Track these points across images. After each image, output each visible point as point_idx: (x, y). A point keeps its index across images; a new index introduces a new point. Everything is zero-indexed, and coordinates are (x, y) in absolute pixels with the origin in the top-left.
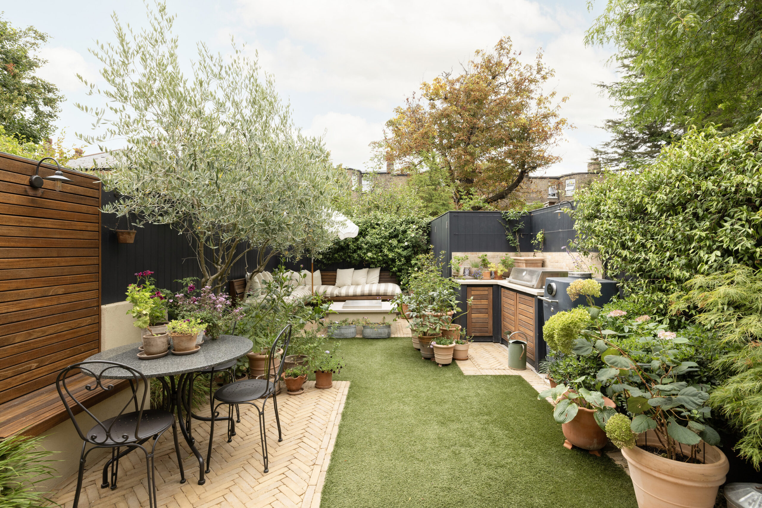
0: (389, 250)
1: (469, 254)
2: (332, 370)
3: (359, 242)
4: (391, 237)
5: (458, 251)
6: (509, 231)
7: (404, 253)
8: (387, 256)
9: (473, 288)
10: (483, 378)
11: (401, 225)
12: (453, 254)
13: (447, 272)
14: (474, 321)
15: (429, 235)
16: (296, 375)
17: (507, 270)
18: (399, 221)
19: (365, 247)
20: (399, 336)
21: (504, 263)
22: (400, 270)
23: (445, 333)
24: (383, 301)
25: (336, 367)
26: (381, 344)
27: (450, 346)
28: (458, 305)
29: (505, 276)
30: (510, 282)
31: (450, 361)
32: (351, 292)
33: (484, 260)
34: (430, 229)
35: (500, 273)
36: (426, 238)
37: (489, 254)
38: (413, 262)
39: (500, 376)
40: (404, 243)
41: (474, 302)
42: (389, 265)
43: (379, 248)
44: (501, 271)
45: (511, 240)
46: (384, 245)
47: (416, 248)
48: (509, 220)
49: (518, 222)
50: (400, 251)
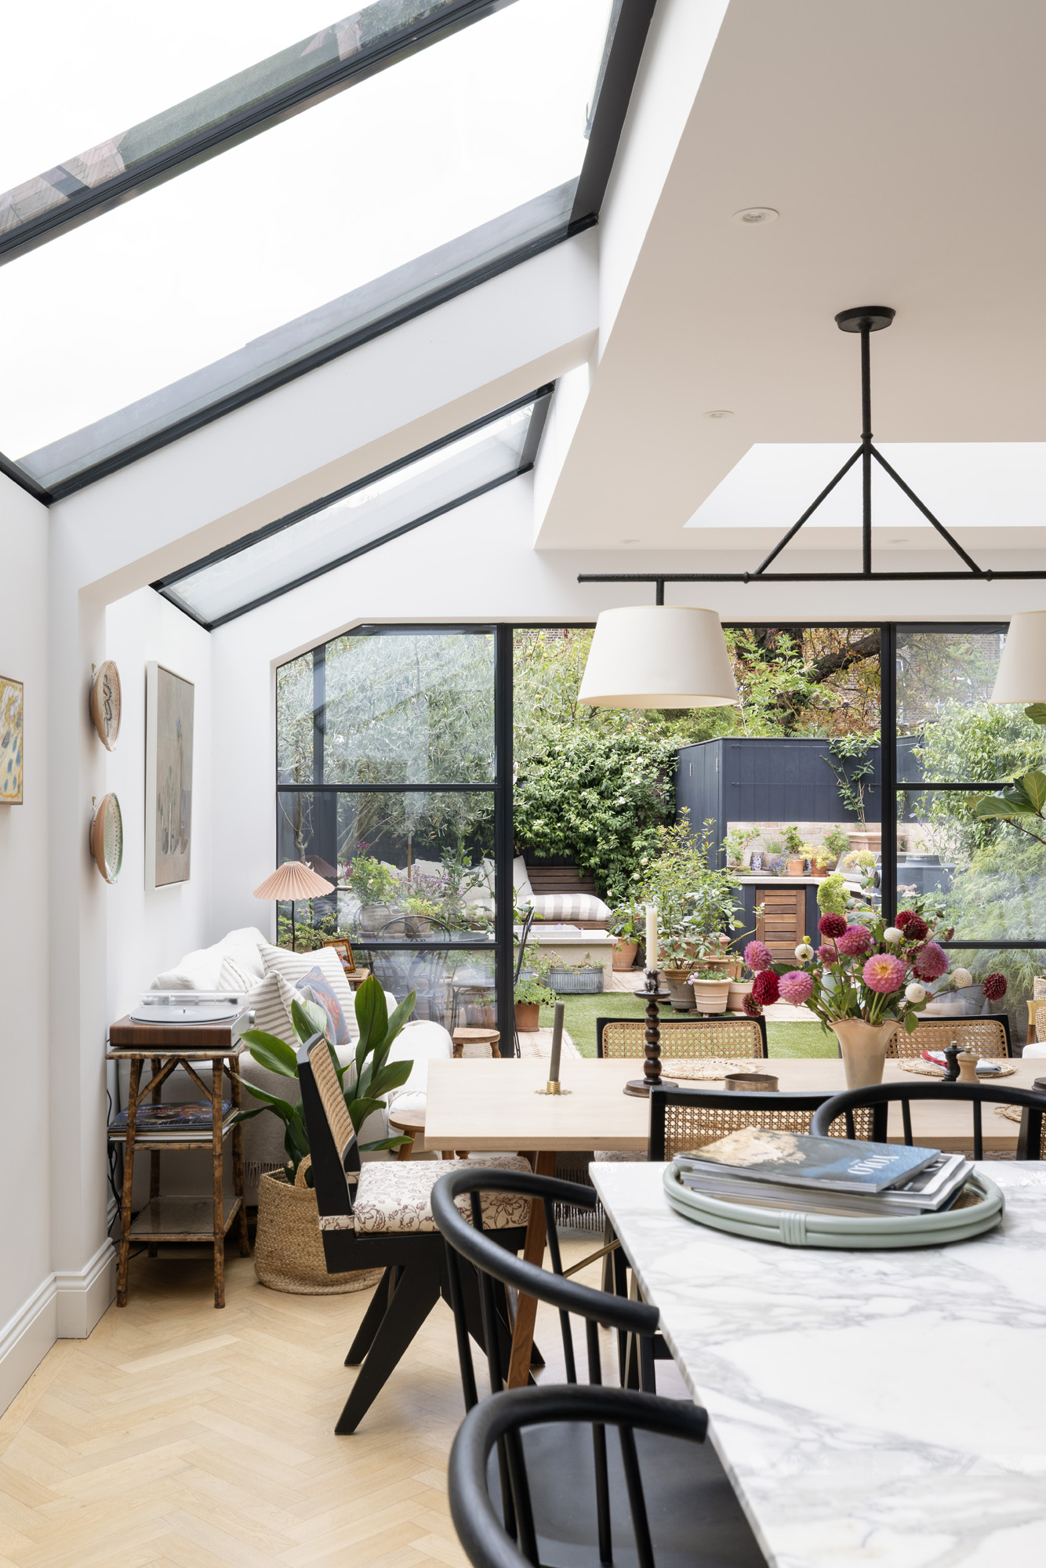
0: (578, 815)
1: (762, 827)
4: (584, 784)
5: (740, 819)
6: (844, 780)
7: (616, 823)
8: (573, 828)
9: (767, 892)
11: (607, 755)
12: (731, 826)
13: (717, 860)
15: (674, 780)
17: (834, 858)
18: (601, 746)
19: (526, 807)
20: (619, 990)
21: (831, 843)
22: (605, 864)
23: (714, 966)
26: (588, 1000)
27: (723, 981)
28: (737, 915)
29: (824, 871)
31: (723, 1008)
33: (791, 838)
34: (676, 766)
35: (820, 864)
36: (666, 786)
37: (804, 827)
38: (637, 844)
40: (614, 798)
41: (769, 919)
42: (579, 852)
43: (555, 811)
44: (824, 859)
45: (848, 798)
46: (568, 803)
47: (644, 812)
48: (843, 756)
49: (861, 761)
50: (605, 816)
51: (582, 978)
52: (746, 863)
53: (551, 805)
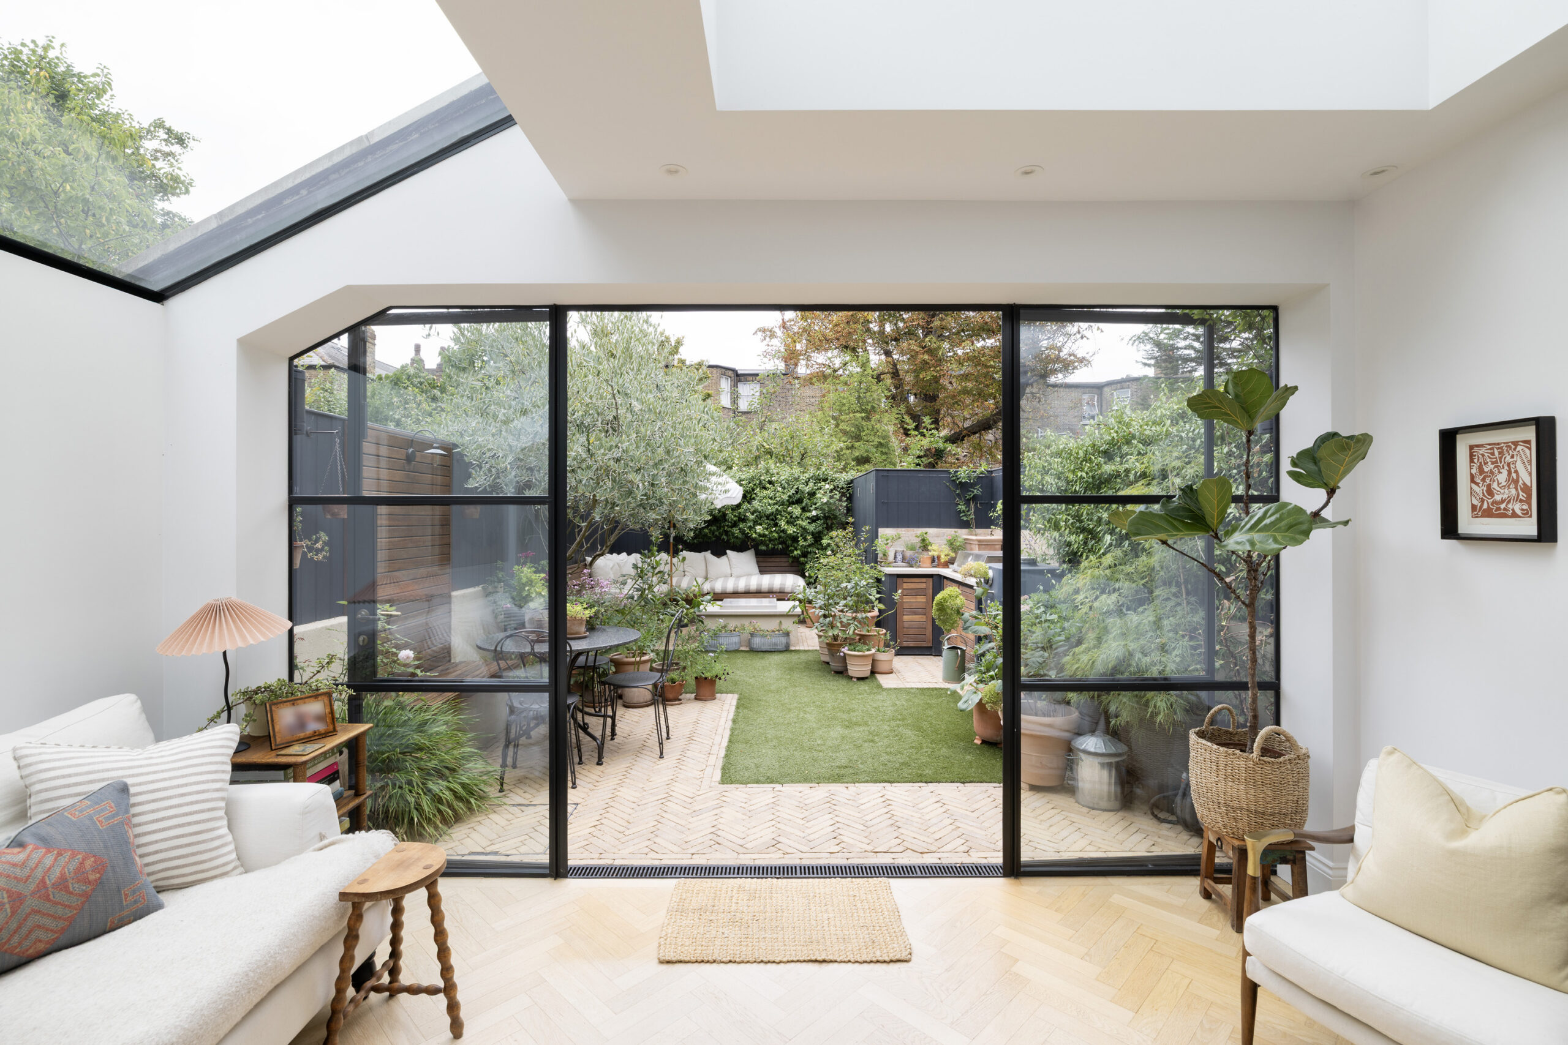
0: (788, 523)
1: (903, 532)
2: (717, 676)
3: (741, 510)
4: (791, 502)
5: (887, 526)
6: (961, 499)
7: (812, 528)
8: (784, 531)
9: (905, 580)
10: (908, 691)
11: (807, 483)
12: (881, 531)
13: (871, 557)
14: (906, 625)
15: (850, 499)
16: (673, 681)
17: (953, 555)
18: (804, 477)
19: (752, 517)
20: (802, 648)
21: (951, 544)
22: (805, 555)
23: (863, 639)
24: (778, 600)
25: (722, 672)
26: (776, 658)
27: (867, 653)
28: (880, 600)
29: (946, 565)
30: (954, 571)
31: (868, 674)
32: (730, 587)
33: (923, 540)
34: (851, 491)
35: (943, 559)
36: (845, 504)
37: (932, 532)
38: (825, 542)
39: (928, 689)
40: (810, 511)
41: (906, 599)
42: (788, 547)
43: (772, 520)
44: (946, 555)
45: (964, 511)
46: (780, 515)
47: (830, 520)
48: (960, 482)
49: (973, 485)
50: (804, 523)
51: (774, 640)
52: (891, 558)
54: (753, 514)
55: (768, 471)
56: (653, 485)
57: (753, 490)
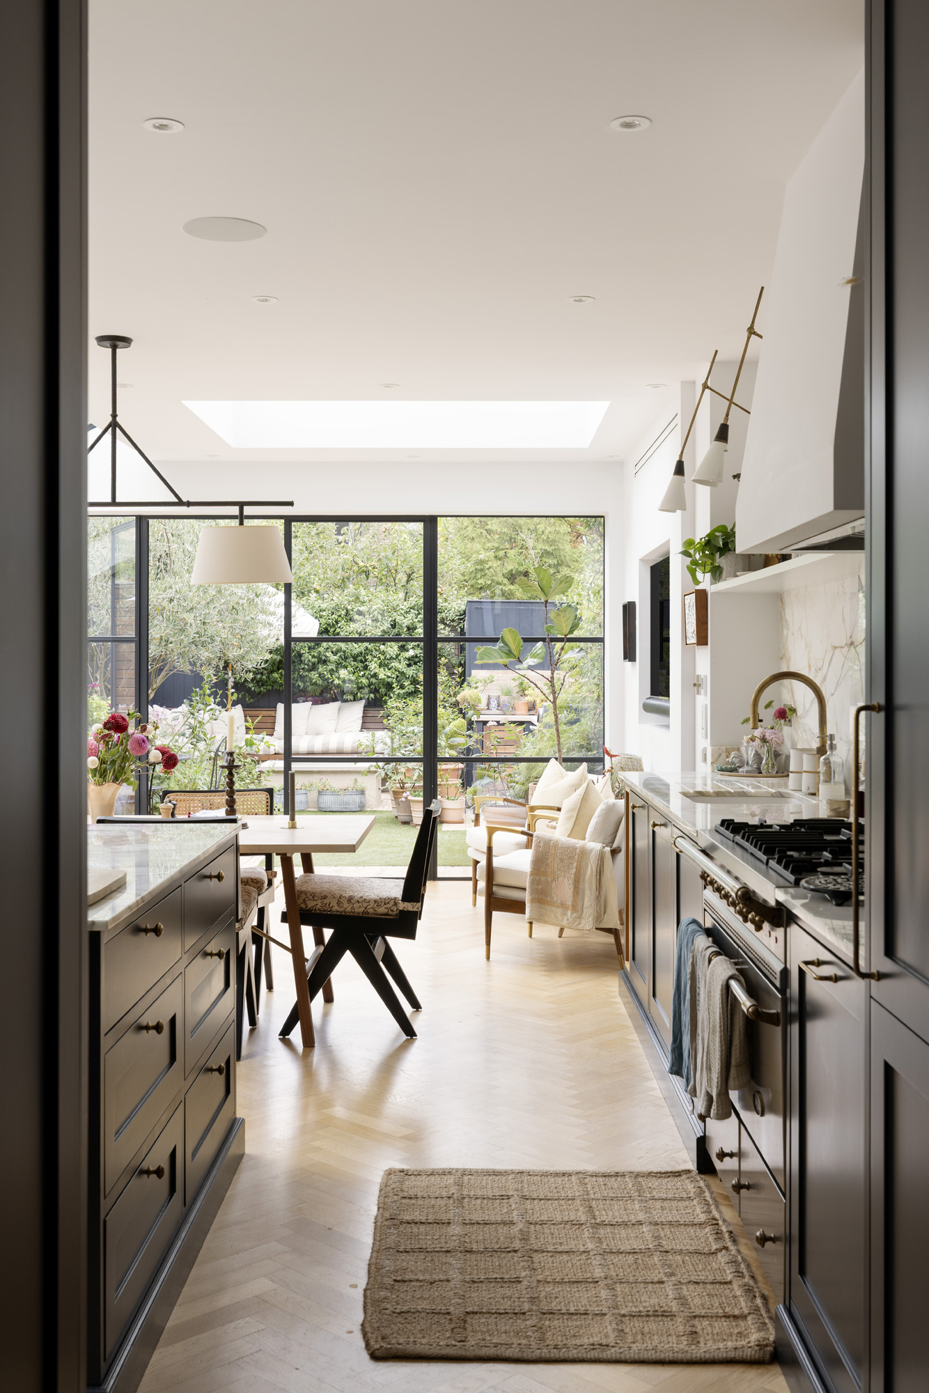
0: (380, 665)
1: (499, 674)
5: (483, 668)
8: (376, 676)
12: (474, 673)
33: (521, 684)
34: (463, 624)
35: (539, 704)
40: (408, 650)
46: (371, 655)
50: (402, 666)
51: (346, 798)
52: (484, 705)
53: (357, 656)
54: (335, 653)
55: (358, 598)
56: (204, 623)
57: (337, 622)
